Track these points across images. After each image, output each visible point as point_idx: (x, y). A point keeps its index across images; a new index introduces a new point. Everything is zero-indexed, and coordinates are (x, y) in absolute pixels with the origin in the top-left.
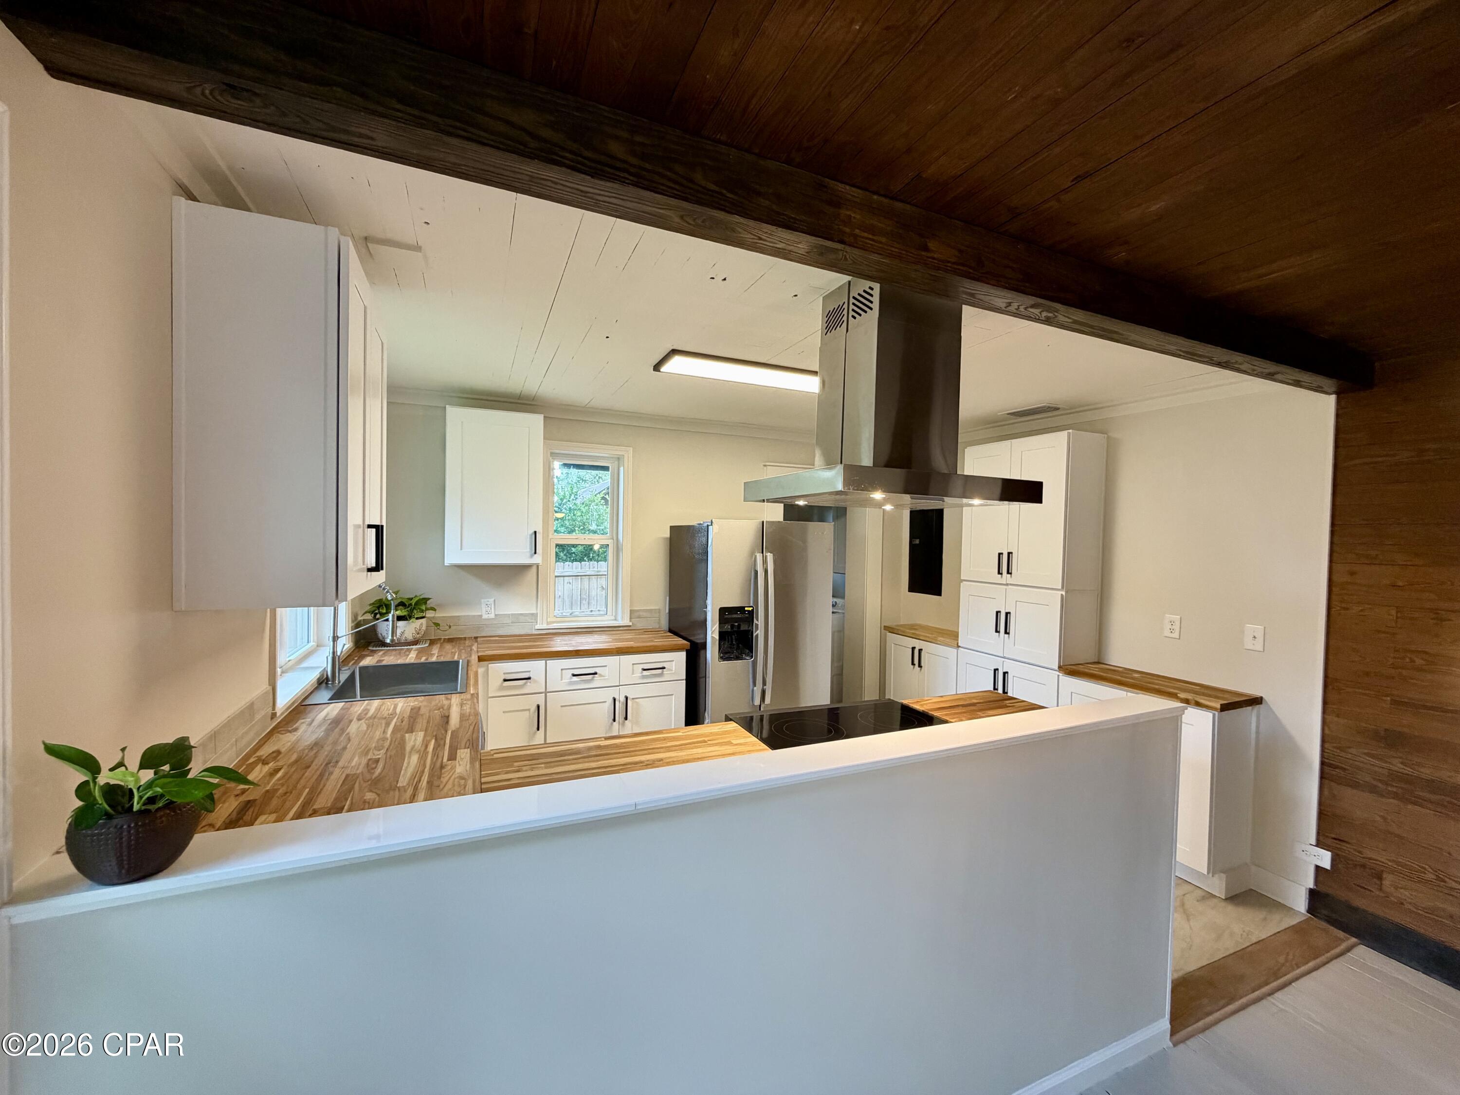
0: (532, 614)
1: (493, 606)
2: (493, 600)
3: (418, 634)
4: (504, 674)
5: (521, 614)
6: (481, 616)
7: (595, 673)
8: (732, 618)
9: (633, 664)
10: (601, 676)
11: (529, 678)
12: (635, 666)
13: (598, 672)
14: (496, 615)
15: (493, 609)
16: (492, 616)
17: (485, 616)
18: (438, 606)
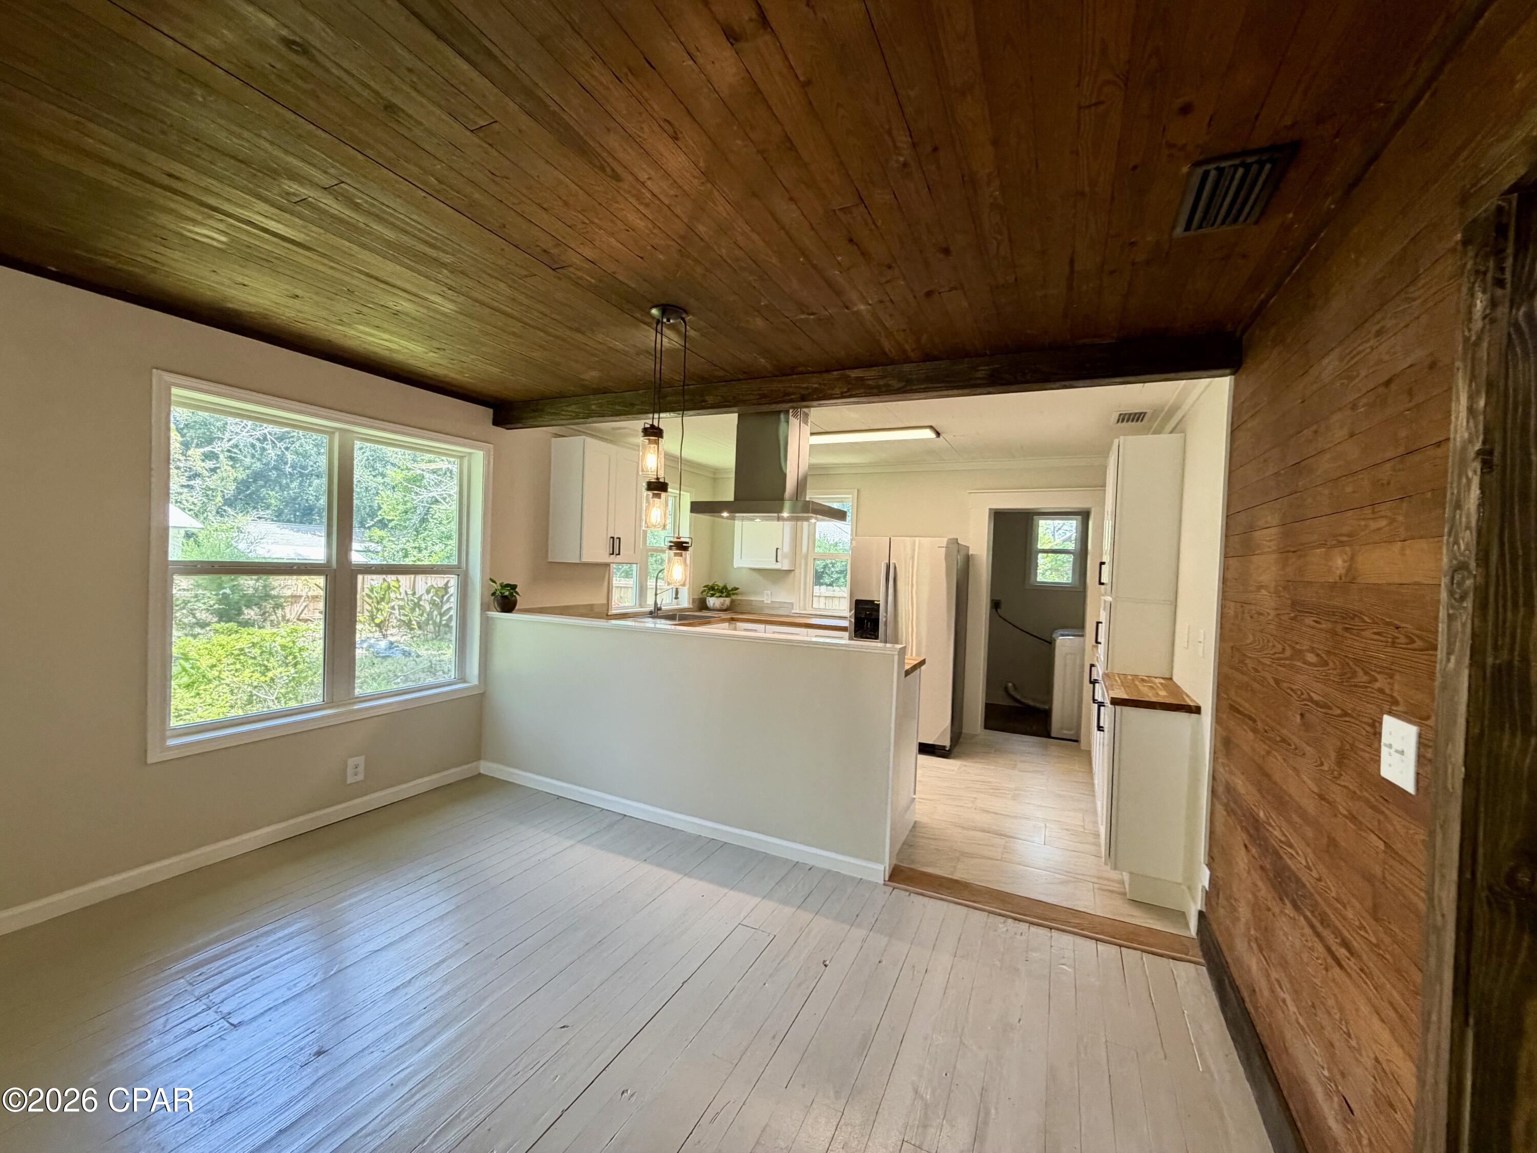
1: (770, 596)
2: (769, 591)
3: (721, 605)
5: (785, 602)
6: (764, 601)
8: (864, 608)
16: (769, 602)
18: (741, 594)
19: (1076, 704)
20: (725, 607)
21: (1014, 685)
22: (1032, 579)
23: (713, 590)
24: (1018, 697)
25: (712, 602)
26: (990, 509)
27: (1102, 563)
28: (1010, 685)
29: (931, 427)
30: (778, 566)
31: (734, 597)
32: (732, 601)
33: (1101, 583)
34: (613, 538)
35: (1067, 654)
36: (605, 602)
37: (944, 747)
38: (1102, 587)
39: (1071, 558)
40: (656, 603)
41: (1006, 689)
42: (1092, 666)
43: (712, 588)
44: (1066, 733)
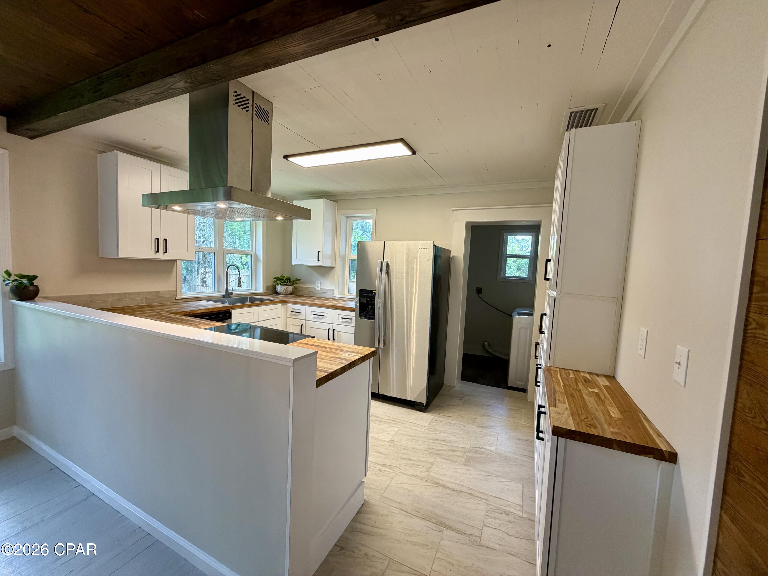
0: (333, 290)
1: (320, 284)
2: (320, 282)
3: (286, 291)
4: (292, 309)
5: (329, 289)
6: (316, 288)
7: (323, 315)
8: (365, 296)
9: (338, 315)
10: (326, 317)
11: (300, 312)
12: (339, 315)
13: (324, 315)
14: (321, 288)
15: (320, 285)
16: (319, 289)
17: (317, 289)
18: (303, 283)
19: (526, 364)
20: (288, 292)
21: (489, 343)
22: (502, 275)
23: (281, 280)
24: (491, 351)
25: (279, 288)
26: (467, 223)
27: (548, 261)
28: (486, 343)
29: (402, 140)
30: (320, 264)
31: (296, 285)
32: (295, 289)
33: (546, 279)
34: (158, 239)
35: (521, 328)
36: (175, 289)
37: (422, 403)
38: (548, 282)
39: (527, 260)
40: (227, 290)
41: (483, 346)
42: (537, 344)
43: (280, 279)
44: (519, 384)
